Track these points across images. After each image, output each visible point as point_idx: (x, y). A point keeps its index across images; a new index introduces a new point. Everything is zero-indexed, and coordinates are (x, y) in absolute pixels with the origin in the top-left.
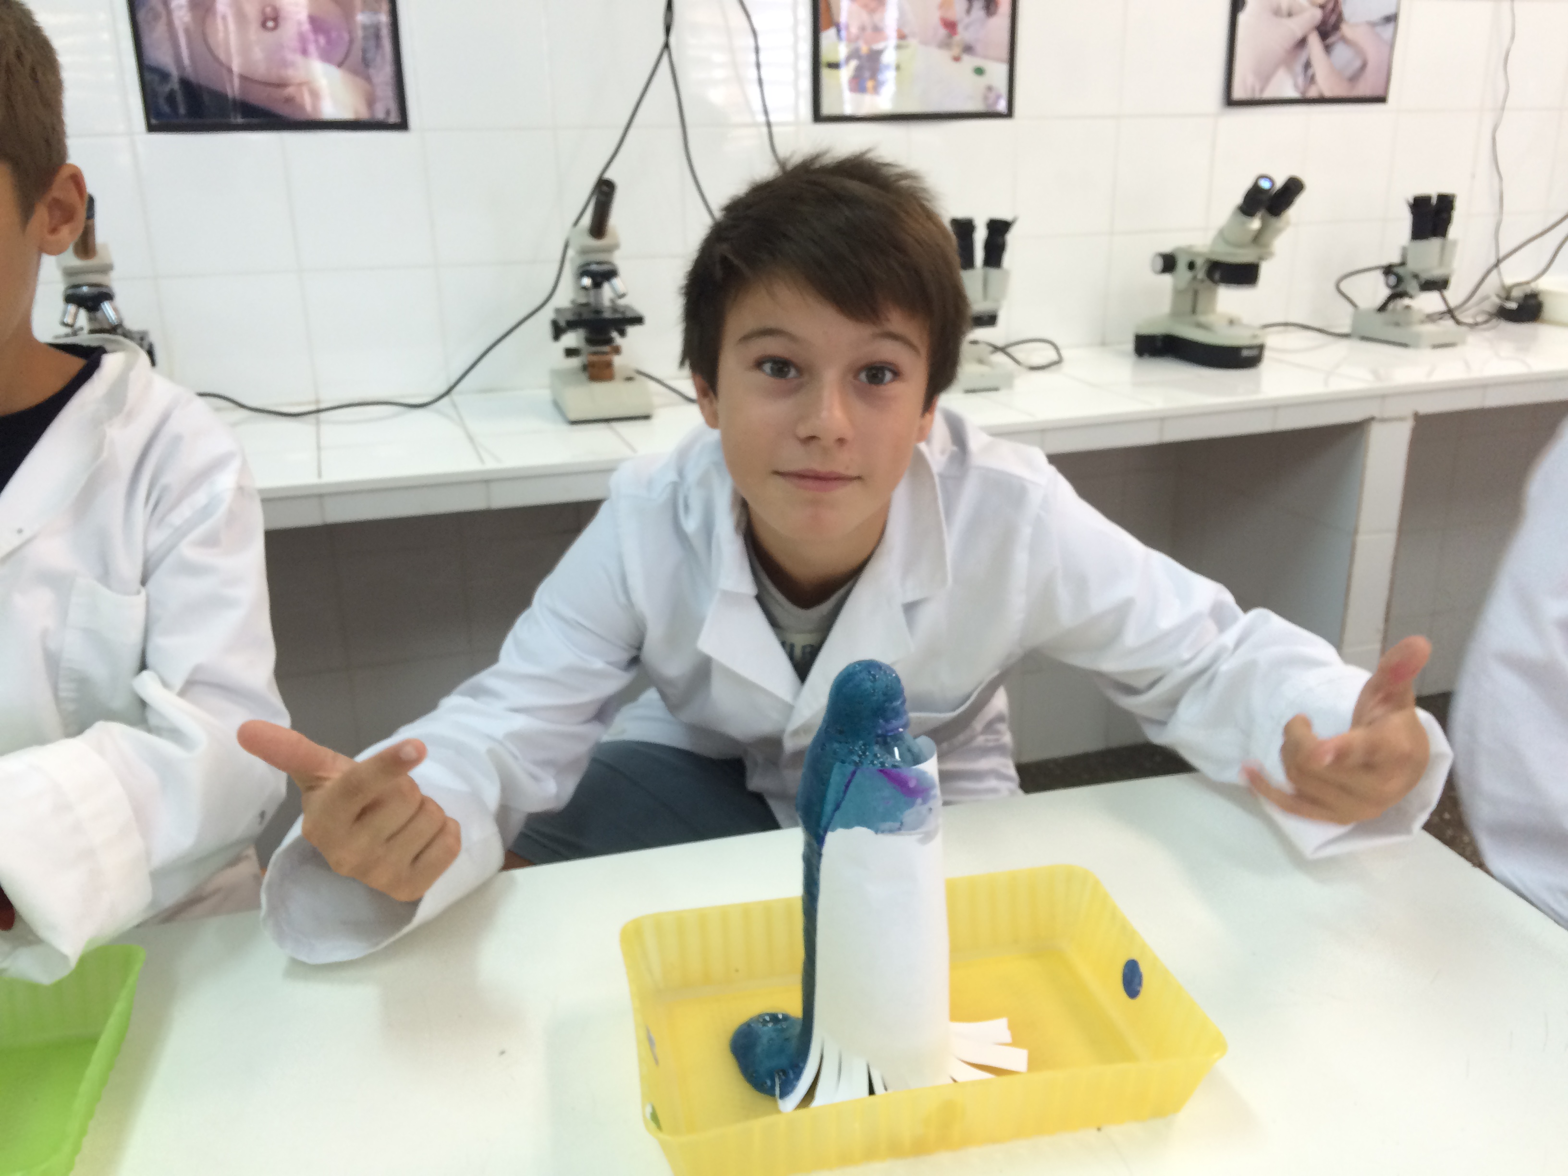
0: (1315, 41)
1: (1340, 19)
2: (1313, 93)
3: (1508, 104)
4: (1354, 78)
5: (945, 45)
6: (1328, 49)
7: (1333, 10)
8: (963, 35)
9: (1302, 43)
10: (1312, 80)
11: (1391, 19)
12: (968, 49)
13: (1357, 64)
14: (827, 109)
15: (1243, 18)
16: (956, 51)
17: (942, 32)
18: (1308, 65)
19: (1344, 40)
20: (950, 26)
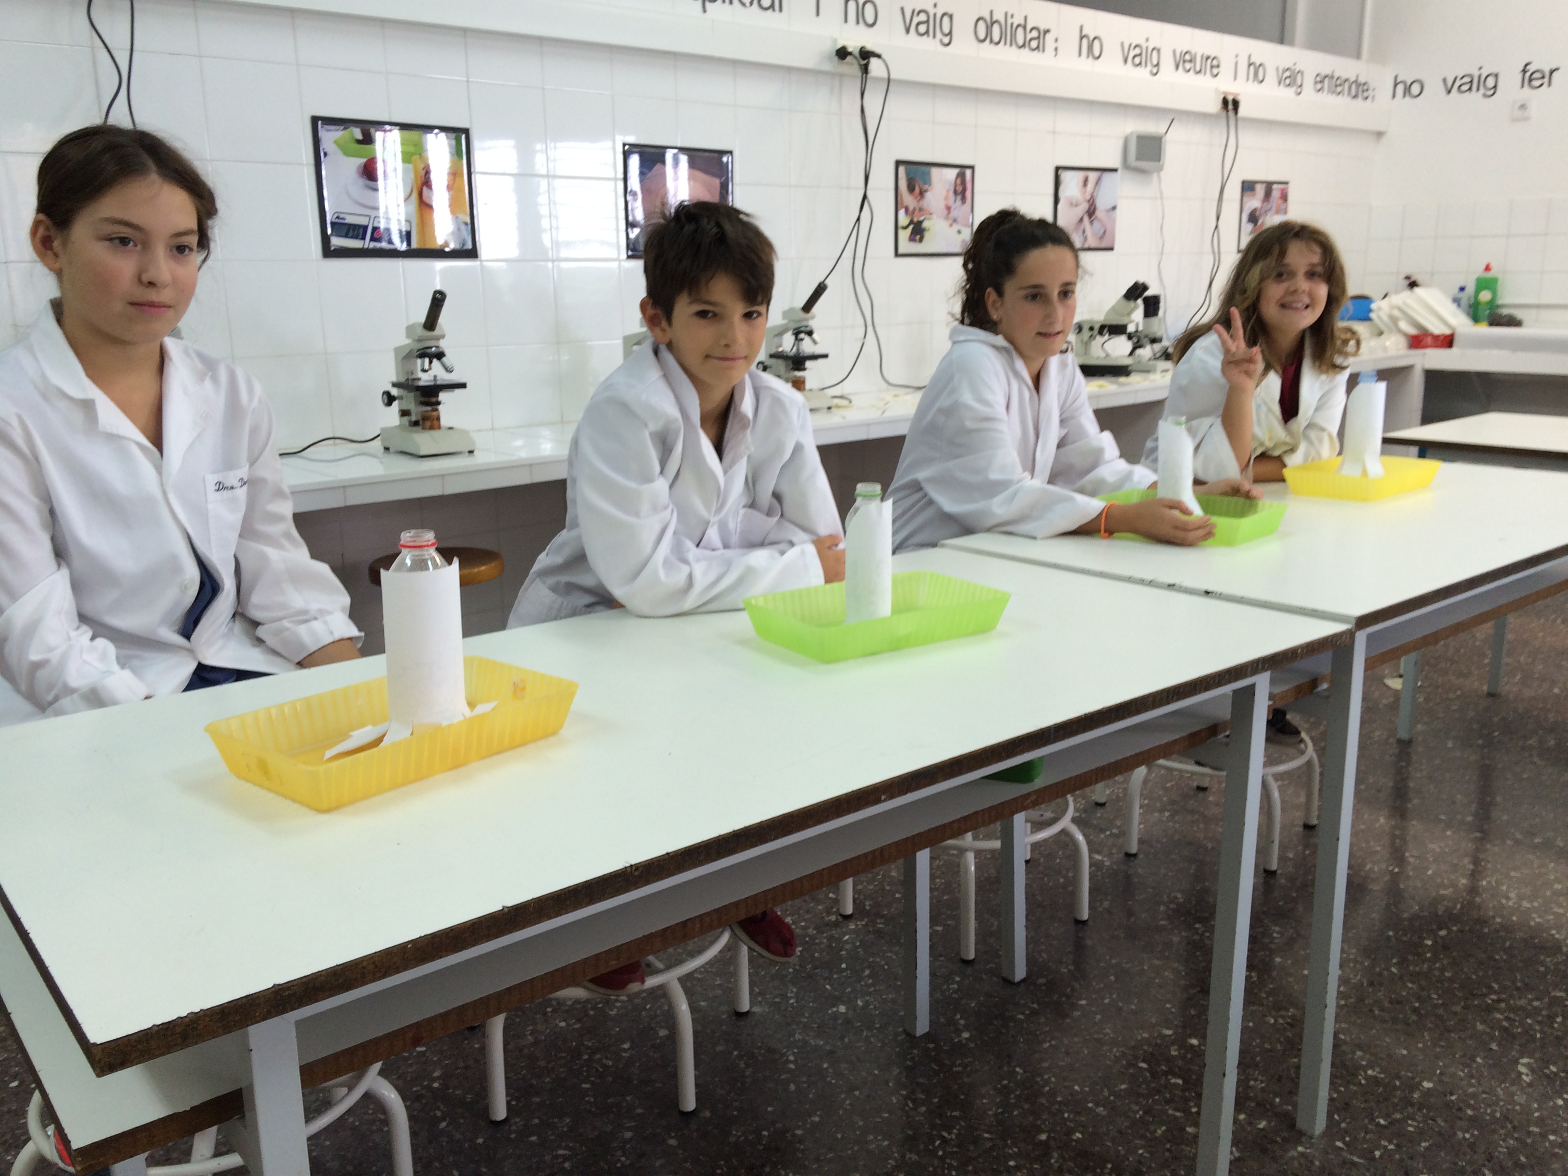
0: (1086, 218)
1: (1095, 209)
2: (1086, 246)
3: (1165, 251)
4: (1101, 238)
5: (947, 217)
6: (1091, 222)
7: (1092, 205)
8: (954, 213)
9: (1081, 220)
10: (1086, 239)
11: (1114, 208)
12: (955, 221)
13: (1102, 232)
14: (901, 250)
15: (1060, 206)
16: (951, 221)
17: (945, 212)
18: (1084, 231)
19: (1096, 217)
20: (949, 208)
